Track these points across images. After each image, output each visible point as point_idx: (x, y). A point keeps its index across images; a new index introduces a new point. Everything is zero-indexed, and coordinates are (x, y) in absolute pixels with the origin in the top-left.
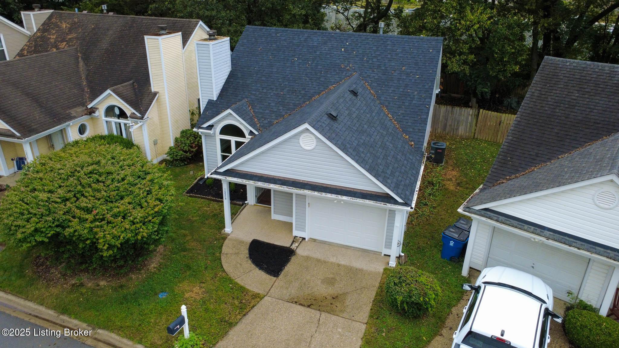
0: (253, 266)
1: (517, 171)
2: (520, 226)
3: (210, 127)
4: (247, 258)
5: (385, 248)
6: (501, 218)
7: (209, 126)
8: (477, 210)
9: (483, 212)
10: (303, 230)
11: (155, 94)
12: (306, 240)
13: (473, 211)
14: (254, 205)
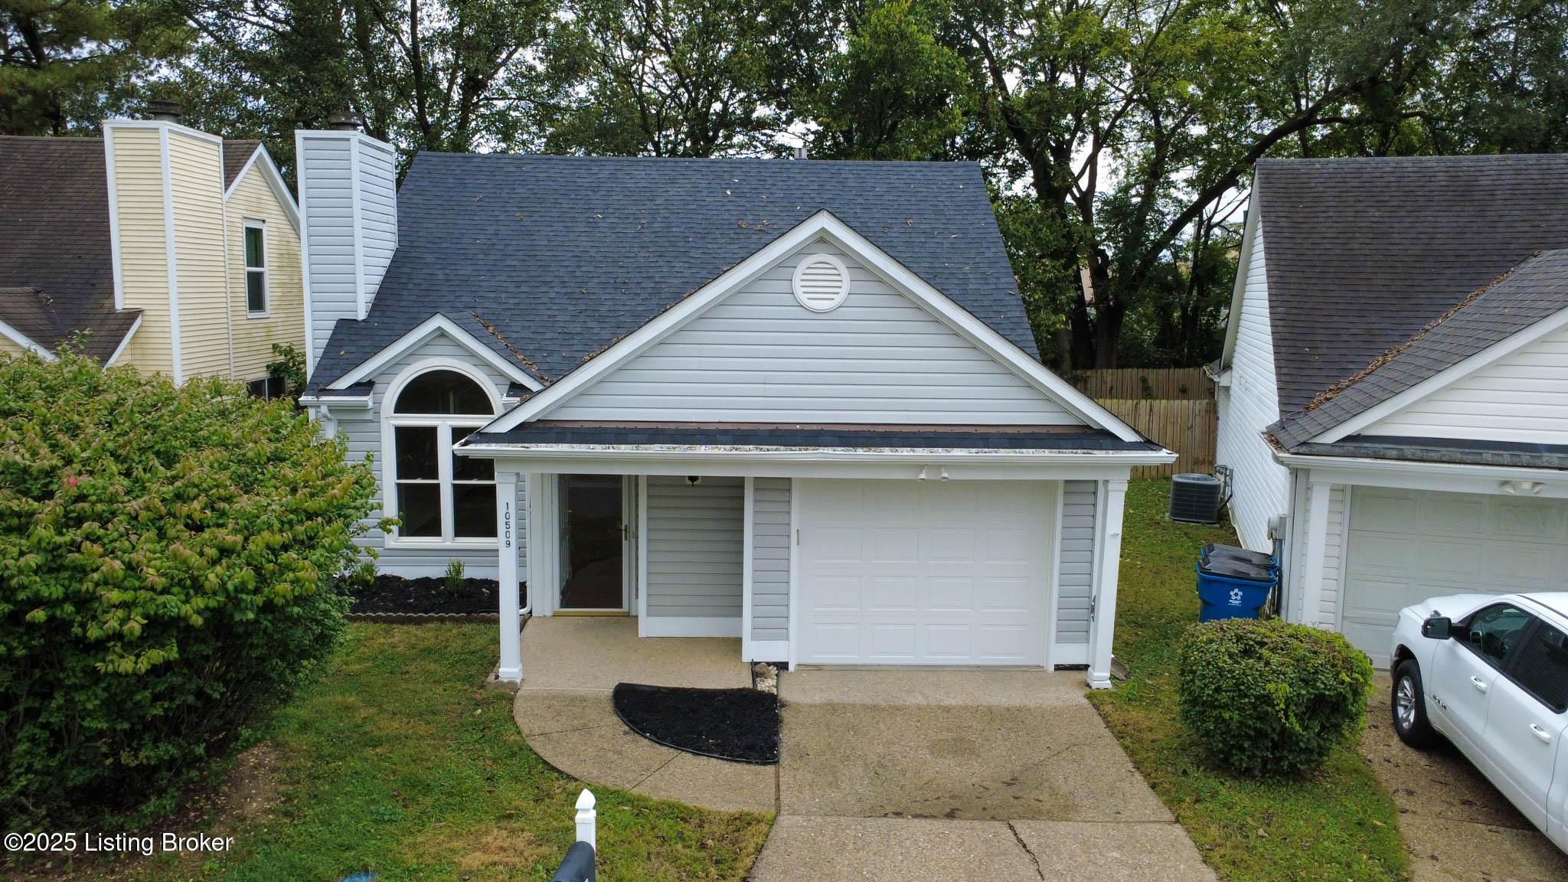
0: (666, 752)
1: (1344, 371)
2: (1470, 458)
3: (364, 387)
4: (625, 733)
5: (1058, 641)
6: (1408, 450)
7: (358, 384)
8: (1333, 445)
9: (1350, 446)
10: (780, 632)
11: (132, 316)
12: (791, 668)
13: (1320, 448)
14: (555, 615)
